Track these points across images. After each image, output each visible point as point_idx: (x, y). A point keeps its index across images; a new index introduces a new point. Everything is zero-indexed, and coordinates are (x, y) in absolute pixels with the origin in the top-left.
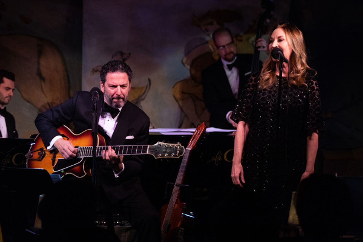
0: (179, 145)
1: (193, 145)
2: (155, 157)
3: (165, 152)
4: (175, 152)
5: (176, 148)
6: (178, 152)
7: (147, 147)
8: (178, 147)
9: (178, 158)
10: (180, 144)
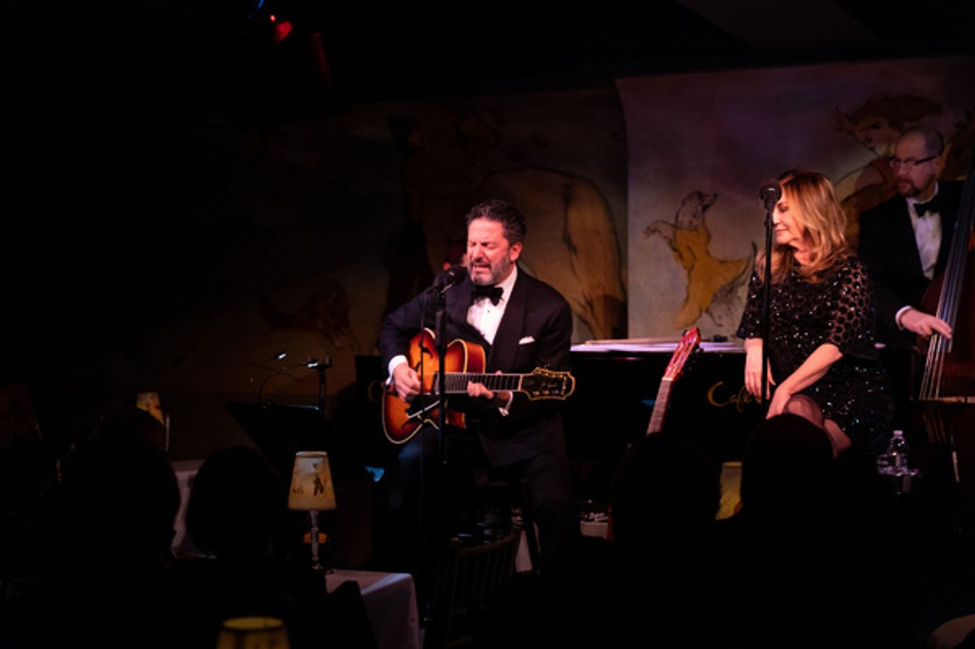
0: (566, 375)
1: (676, 372)
2: (529, 397)
3: (545, 388)
4: (560, 388)
5: (562, 380)
6: (564, 388)
7: (518, 377)
8: (565, 378)
9: (564, 399)
10: (568, 373)
